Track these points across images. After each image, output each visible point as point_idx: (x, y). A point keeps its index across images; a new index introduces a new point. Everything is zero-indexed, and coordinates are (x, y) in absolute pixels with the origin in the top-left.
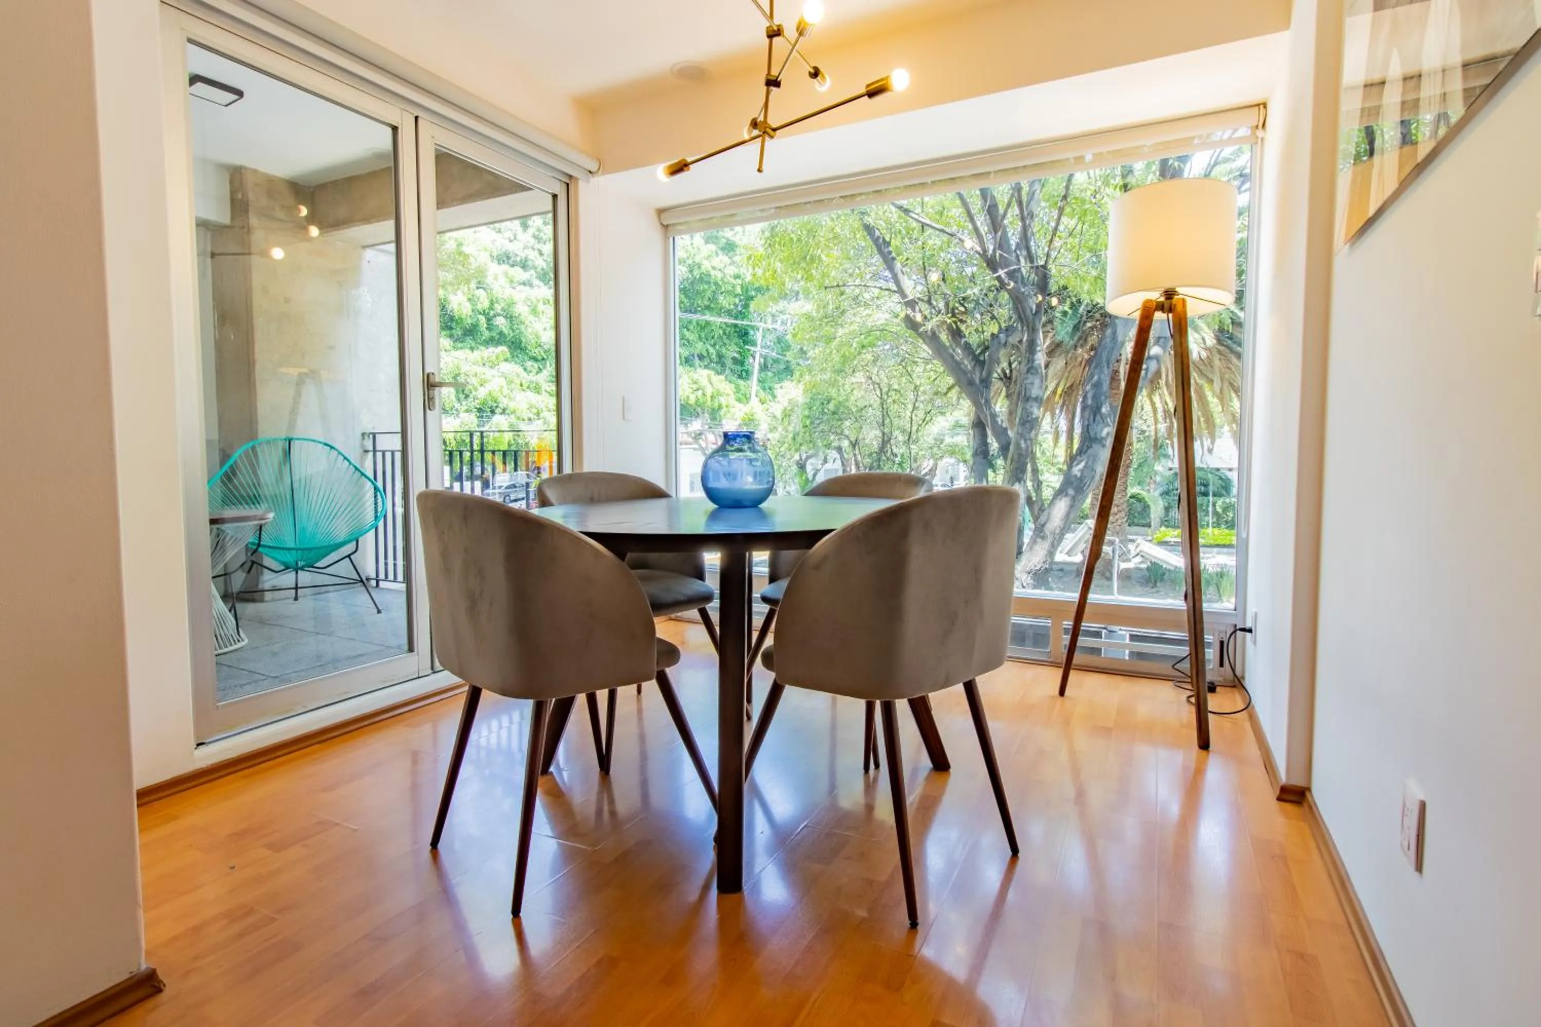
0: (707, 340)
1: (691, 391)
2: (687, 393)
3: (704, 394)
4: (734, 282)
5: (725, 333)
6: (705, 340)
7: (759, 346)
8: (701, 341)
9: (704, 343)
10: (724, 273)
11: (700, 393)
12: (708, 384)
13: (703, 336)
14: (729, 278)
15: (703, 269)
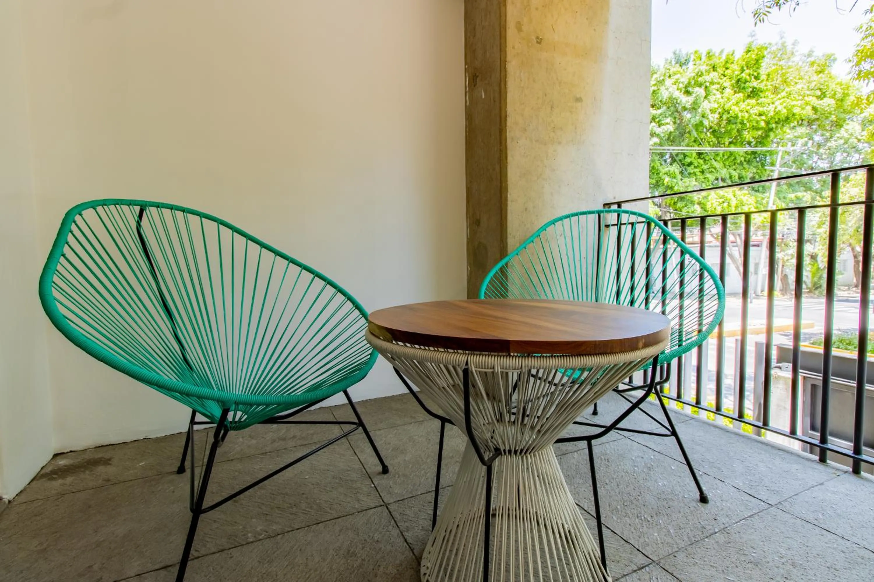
0: (730, 166)
1: (718, 203)
2: (714, 205)
3: (729, 206)
4: (758, 118)
5: (745, 161)
6: (728, 167)
7: (778, 165)
8: (725, 167)
9: (728, 169)
10: (750, 113)
11: (725, 205)
12: (732, 197)
13: (727, 164)
14: (754, 116)
15: (732, 113)
